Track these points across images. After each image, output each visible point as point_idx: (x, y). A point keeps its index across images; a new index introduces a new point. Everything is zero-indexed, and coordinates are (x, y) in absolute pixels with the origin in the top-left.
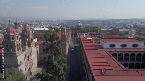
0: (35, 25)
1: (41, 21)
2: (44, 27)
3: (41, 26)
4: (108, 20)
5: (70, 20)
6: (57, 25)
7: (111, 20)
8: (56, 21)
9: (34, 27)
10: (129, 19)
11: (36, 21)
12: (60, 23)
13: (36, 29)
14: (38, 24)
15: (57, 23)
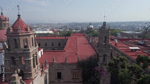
0: (36, 28)
1: (42, 24)
2: (47, 30)
3: (43, 29)
4: (113, 23)
5: (73, 23)
6: (59, 28)
7: (115, 22)
8: (58, 24)
9: (35, 30)
10: (134, 22)
11: (37, 24)
12: (63, 26)
13: (37, 32)
14: (39, 27)
15: (59, 25)
